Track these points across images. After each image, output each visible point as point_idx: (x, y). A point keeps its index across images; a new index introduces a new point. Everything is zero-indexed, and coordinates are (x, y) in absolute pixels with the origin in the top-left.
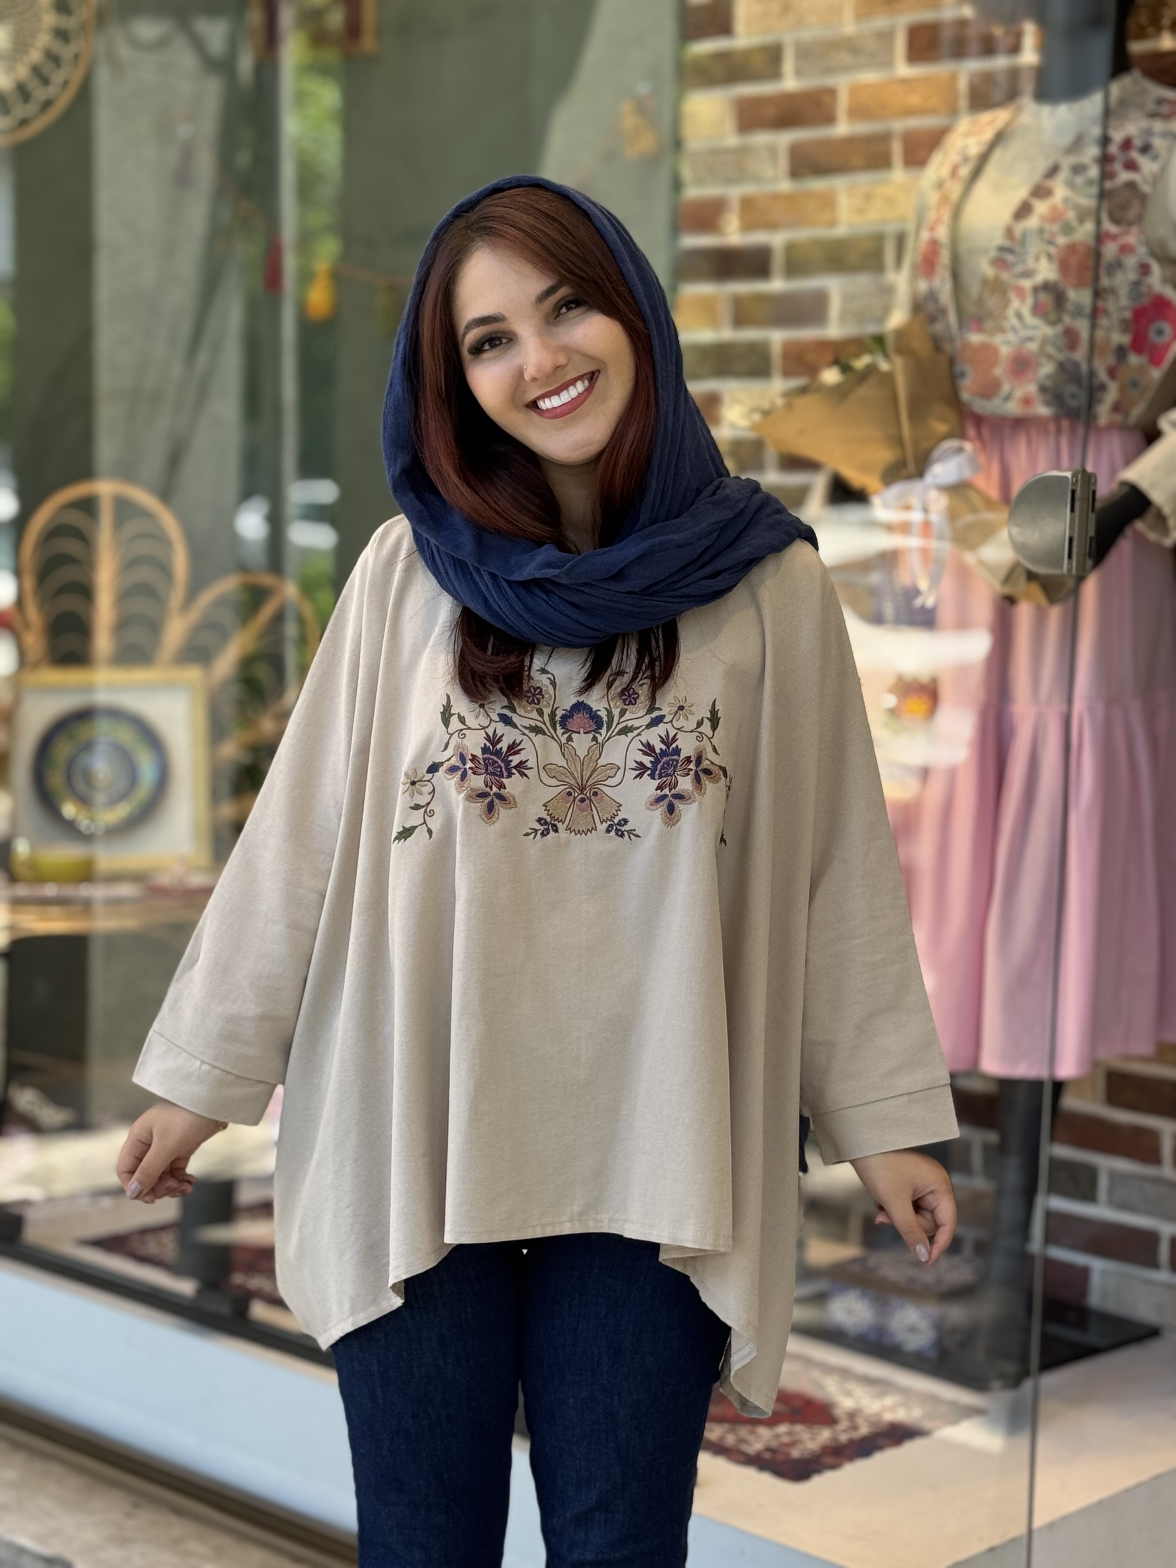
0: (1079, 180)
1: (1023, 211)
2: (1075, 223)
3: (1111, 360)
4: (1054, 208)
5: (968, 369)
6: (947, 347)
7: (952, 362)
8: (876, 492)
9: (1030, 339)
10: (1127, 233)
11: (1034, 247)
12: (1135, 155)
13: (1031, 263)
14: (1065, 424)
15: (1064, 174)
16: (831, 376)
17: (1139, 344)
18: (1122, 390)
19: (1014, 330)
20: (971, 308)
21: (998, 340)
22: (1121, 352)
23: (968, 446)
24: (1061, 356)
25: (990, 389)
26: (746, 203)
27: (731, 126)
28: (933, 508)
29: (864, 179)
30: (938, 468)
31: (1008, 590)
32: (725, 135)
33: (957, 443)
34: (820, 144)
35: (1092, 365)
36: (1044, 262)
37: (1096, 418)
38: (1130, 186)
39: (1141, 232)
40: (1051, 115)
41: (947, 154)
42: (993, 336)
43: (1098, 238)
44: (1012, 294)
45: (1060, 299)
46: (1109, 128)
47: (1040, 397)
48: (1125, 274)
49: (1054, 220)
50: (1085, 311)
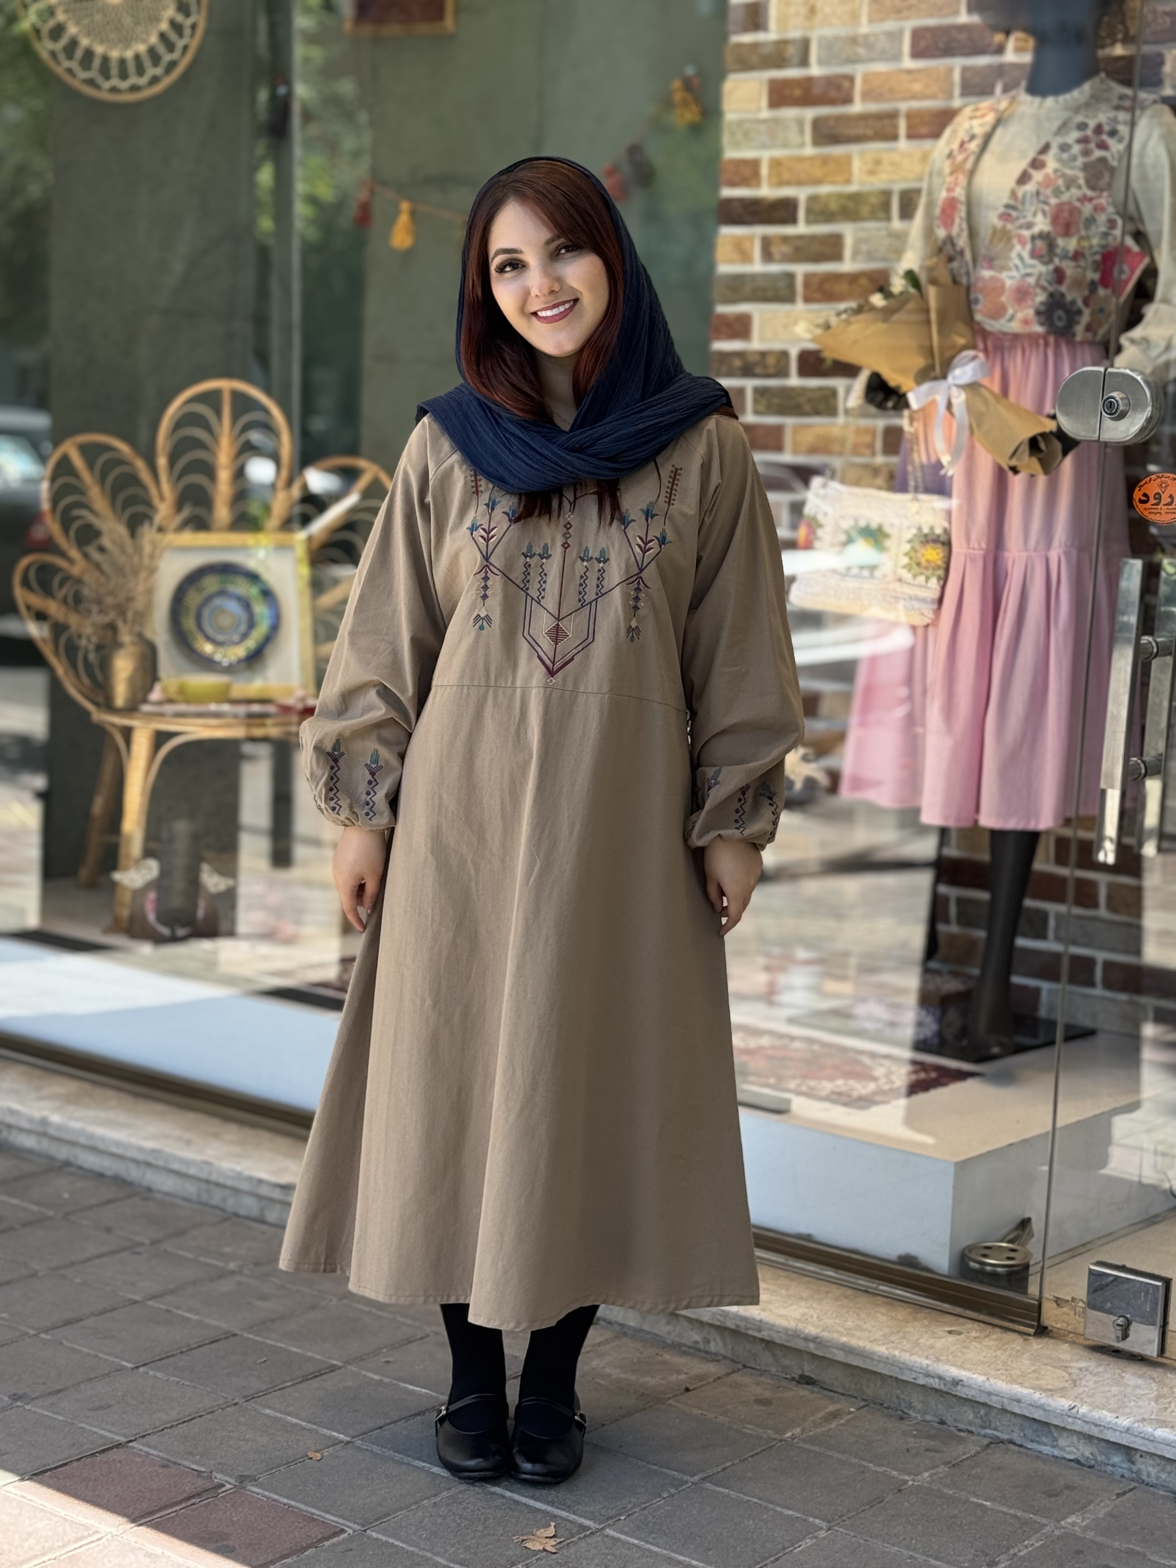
0: (1065, 156)
1: (1024, 178)
2: (1063, 189)
3: (1086, 293)
4: (1047, 176)
5: (981, 297)
6: (964, 280)
7: (968, 291)
8: (911, 390)
9: (1029, 275)
10: (1099, 197)
11: (1032, 205)
12: (1105, 137)
13: (1030, 218)
14: (1052, 339)
15: (1054, 151)
16: (877, 300)
17: (1106, 280)
18: (1093, 314)
19: (1017, 267)
20: (983, 251)
21: (1004, 275)
22: (1093, 286)
23: (981, 355)
24: (1051, 289)
25: (998, 312)
26: (776, 164)
27: (764, 102)
28: (955, 401)
29: (875, 147)
30: (957, 372)
31: (1013, 462)
32: (759, 110)
33: (971, 353)
34: (839, 118)
35: (1073, 296)
36: (1040, 218)
37: (1074, 335)
38: (1103, 160)
39: (1110, 196)
40: (1041, 105)
41: (955, 132)
42: (1000, 272)
43: (1079, 200)
44: (1015, 241)
45: (1051, 246)
46: (1087, 116)
47: (1035, 319)
48: (1097, 227)
49: (1047, 186)
50: (1071, 254)
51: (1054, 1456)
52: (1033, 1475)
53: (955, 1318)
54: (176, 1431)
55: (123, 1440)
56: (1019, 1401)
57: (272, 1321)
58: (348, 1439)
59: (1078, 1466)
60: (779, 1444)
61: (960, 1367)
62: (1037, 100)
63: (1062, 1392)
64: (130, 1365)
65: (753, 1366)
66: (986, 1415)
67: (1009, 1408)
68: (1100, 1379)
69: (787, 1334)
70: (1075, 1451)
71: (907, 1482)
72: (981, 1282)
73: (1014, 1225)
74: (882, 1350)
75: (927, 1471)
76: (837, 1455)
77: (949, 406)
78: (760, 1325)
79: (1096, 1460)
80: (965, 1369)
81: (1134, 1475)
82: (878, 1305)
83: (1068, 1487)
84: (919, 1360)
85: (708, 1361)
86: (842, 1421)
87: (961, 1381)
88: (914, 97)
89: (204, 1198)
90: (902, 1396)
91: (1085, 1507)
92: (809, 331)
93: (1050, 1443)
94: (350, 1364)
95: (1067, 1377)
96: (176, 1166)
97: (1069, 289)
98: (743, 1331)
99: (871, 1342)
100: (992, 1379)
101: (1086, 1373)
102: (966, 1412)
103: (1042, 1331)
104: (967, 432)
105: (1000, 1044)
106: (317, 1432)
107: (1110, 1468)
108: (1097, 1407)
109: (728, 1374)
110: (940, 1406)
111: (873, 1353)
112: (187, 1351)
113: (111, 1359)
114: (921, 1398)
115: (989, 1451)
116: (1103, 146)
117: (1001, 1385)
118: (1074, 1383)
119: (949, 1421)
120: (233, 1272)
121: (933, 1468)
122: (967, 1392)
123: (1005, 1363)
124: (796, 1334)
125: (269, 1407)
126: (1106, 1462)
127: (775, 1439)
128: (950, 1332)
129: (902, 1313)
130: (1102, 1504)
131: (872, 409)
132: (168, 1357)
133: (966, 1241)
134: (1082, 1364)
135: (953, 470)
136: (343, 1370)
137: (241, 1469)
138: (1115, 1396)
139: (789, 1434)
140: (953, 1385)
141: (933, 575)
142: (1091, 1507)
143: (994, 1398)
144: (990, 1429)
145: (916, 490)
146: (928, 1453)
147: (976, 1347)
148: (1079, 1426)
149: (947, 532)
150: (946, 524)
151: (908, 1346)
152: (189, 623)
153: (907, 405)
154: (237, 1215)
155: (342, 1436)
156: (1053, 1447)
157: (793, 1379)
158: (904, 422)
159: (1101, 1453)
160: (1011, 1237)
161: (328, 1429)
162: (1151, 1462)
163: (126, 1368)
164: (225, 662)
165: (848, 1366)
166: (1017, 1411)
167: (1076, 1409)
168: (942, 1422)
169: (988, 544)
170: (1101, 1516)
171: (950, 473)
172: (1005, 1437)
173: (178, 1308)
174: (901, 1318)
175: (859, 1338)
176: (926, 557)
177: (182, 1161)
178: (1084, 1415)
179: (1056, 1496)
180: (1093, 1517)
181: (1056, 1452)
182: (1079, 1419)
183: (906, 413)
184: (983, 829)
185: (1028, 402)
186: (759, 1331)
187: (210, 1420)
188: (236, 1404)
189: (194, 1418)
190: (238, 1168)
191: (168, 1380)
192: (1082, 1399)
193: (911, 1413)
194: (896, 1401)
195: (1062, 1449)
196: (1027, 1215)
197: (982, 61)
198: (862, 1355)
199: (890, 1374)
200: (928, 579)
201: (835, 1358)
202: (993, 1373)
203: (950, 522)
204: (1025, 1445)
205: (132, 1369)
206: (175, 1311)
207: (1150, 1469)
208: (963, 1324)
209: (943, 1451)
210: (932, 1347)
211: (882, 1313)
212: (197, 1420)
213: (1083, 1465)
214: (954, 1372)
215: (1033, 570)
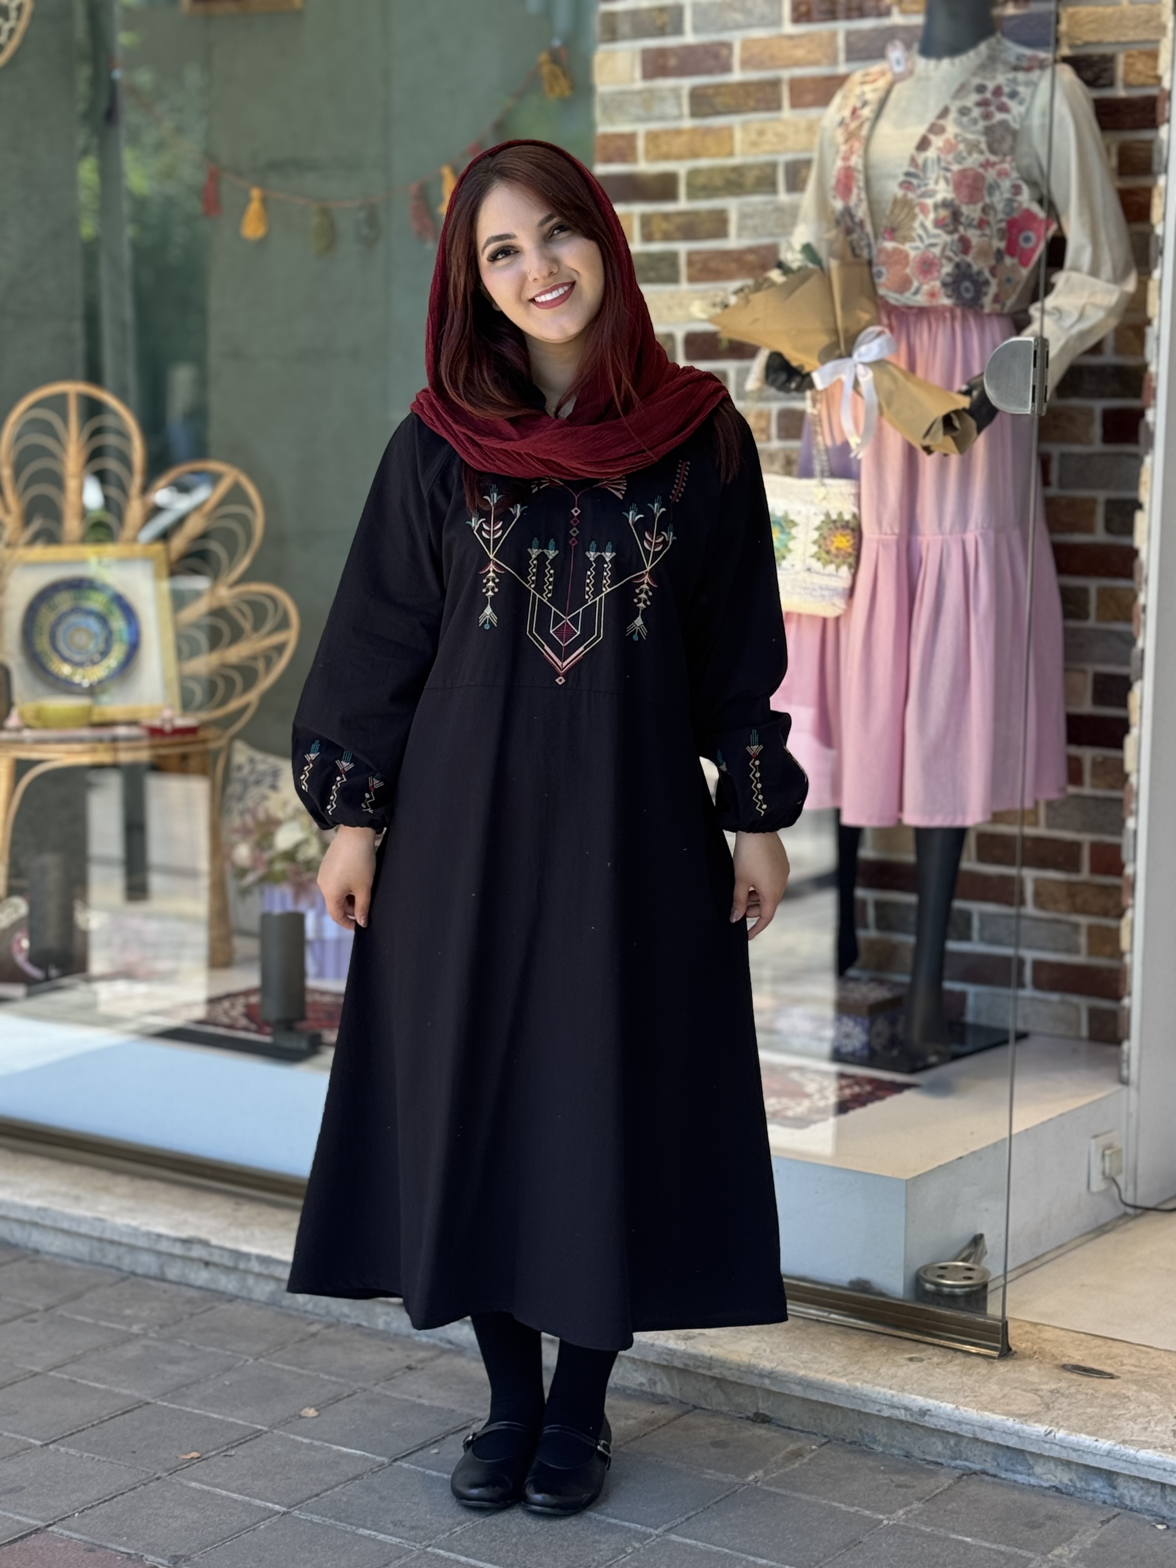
0: (965, 120)
1: (923, 144)
2: (965, 154)
3: (993, 262)
4: (947, 141)
5: (883, 269)
6: (865, 253)
7: (870, 263)
8: (815, 369)
9: (933, 245)
10: (1003, 161)
11: (933, 174)
12: (1005, 99)
13: (931, 186)
14: (958, 312)
15: (953, 115)
16: (775, 275)
17: (1012, 249)
18: (1000, 285)
19: (921, 238)
20: (884, 222)
21: (907, 247)
22: (999, 255)
23: (887, 330)
24: (957, 259)
25: (904, 285)
26: (653, 137)
27: (638, 73)
28: (862, 380)
29: (757, 118)
30: (863, 349)
31: (927, 442)
32: (632, 80)
33: (877, 329)
34: (718, 87)
35: (979, 265)
36: (942, 185)
37: (982, 307)
38: (1004, 124)
39: (1013, 160)
40: (937, 68)
41: (845, 97)
42: (903, 243)
43: (982, 165)
44: (917, 210)
45: (956, 215)
46: (985, 78)
47: (943, 291)
48: (1001, 194)
49: (949, 152)
50: (975, 223)
51: (1030, 1485)
52: (1012, 1506)
53: (914, 1344)
54: (97, 1511)
55: (41, 1524)
56: (991, 1429)
57: (187, 1386)
58: (285, 1509)
59: (1057, 1494)
60: (742, 1489)
61: (927, 1396)
62: (932, 63)
63: (1036, 1416)
64: (38, 1443)
65: (704, 1406)
66: (956, 1445)
67: (981, 1437)
68: (1073, 1400)
69: (739, 1370)
70: (1053, 1478)
71: (882, 1521)
72: (938, 1305)
73: (965, 1244)
74: (842, 1382)
75: (900, 1508)
76: (804, 1497)
77: (856, 384)
78: (711, 1362)
79: (1075, 1487)
80: (931, 1398)
81: (1116, 1501)
82: (831, 1334)
83: (1050, 1518)
84: (883, 1390)
85: (657, 1404)
86: (805, 1460)
87: (929, 1410)
88: (797, 64)
89: (98, 1257)
90: (864, 1430)
91: (1071, 1537)
92: (704, 311)
93: (1026, 1471)
94: (274, 1429)
95: (1039, 1401)
96: (65, 1225)
97: (974, 259)
98: (691, 1369)
99: (830, 1374)
100: (961, 1408)
101: (1058, 1395)
102: (935, 1443)
103: (1006, 1352)
104: (876, 412)
105: (937, 1053)
106: (250, 1505)
107: (1090, 1494)
108: (1075, 1431)
109: (680, 1416)
110: (906, 1439)
111: (833, 1386)
112: (98, 1424)
113: (18, 1437)
114: (885, 1431)
115: (962, 1484)
116: (1003, 108)
117: (971, 1413)
118: (1048, 1407)
119: (917, 1453)
120: (137, 1335)
121: (906, 1505)
122: (936, 1423)
123: (972, 1390)
124: (750, 1370)
125: (196, 1480)
126: (1087, 1488)
127: (738, 1484)
128: (911, 1359)
129: (857, 1342)
130: (1088, 1533)
131: (772, 391)
132: (78, 1431)
133: (919, 1263)
134: (1053, 1386)
135: (861, 452)
136: (269, 1434)
137: (172, 1548)
138: (1090, 1418)
139: (751, 1477)
140: (921, 1415)
141: (844, 563)
142: (1077, 1537)
143: (964, 1427)
144: (961, 1460)
145: (823, 475)
146: (899, 1490)
147: (940, 1374)
148: (1056, 1452)
149: (857, 518)
150: (855, 510)
151: (870, 1376)
152: (43, 643)
153: (811, 386)
154: (134, 1274)
155: (277, 1507)
156: (1029, 1475)
157: (748, 1418)
158: (806, 404)
159: (1081, 1479)
160: (964, 1255)
161: (262, 1500)
162: (1135, 1486)
163: (35, 1446)
164: (86, 683)
165: (805, 1400)
166: (990, 1439)
167: (1053, 1434)
168: (908, 1455)
169: (901, 528)
170: (1089, 1546)
171: (860, 456)
172: (977, 1467)
173: (82, 1377)
174: (857, 1347)
175: (816, 1371)
176: (835, 545)
177: (72, 1219)
178: (1061, 1440)
179: (1039, 1527)
180: (1079, 1547)
181: (1033, 1481)
182: (1056, 1444)
183: (808, 394)
184: (907, 828)
185: (936, 377)
186: (710, 1368)
187: (133, 1497)
188: (158, 1479)
189: (115, 1497)
190: (134, 1223)
191: (81, 1457)
192: (1058, 1423)
193: (875, 1447)
194: (858, 1435)
195: (1038, 1477)
196: (979, 1232)
197: (867, 24)
198: (822, 1389)
199: (852, 1407)
200: (838, 567)
201: (793, 1393)
202: (963, 1400)
203: (859, 507)
204: (999, 1475)
205: (42, 1446)
206: (79, 1381)
207: (1133, 1493)
208: (924, 1350)
209: (914, 1487)
210: (894, 1376)
211: (838, 1344)
212: (119, 1498)
213: (1062, 1493)
214: (920, 1401)
215: (949, 555)
